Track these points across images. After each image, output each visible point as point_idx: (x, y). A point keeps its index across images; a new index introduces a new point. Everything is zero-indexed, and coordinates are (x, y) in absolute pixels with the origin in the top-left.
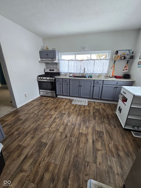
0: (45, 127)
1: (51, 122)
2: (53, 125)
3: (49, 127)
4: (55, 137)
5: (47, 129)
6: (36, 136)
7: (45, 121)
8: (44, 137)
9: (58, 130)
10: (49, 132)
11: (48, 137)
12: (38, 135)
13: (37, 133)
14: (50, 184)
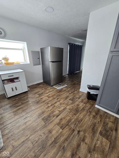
0: (69, 109)
1: (64, 112)
2: (63, 109)
3: (66, 108)
4: (64, 101)
5: (68, 107)
6: (76, 105)
7: (69, 118)
8: (71, 103)
9: (60, 104)
10: (67, 105)
11: (68, 102)
12: (74, 106)
13: (76, 107)
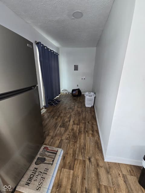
9: (52, 138)
10: (61, 135)
11: (60, 131)
12: (69, 132)
13: (72, 134)
14: (88, 187)
